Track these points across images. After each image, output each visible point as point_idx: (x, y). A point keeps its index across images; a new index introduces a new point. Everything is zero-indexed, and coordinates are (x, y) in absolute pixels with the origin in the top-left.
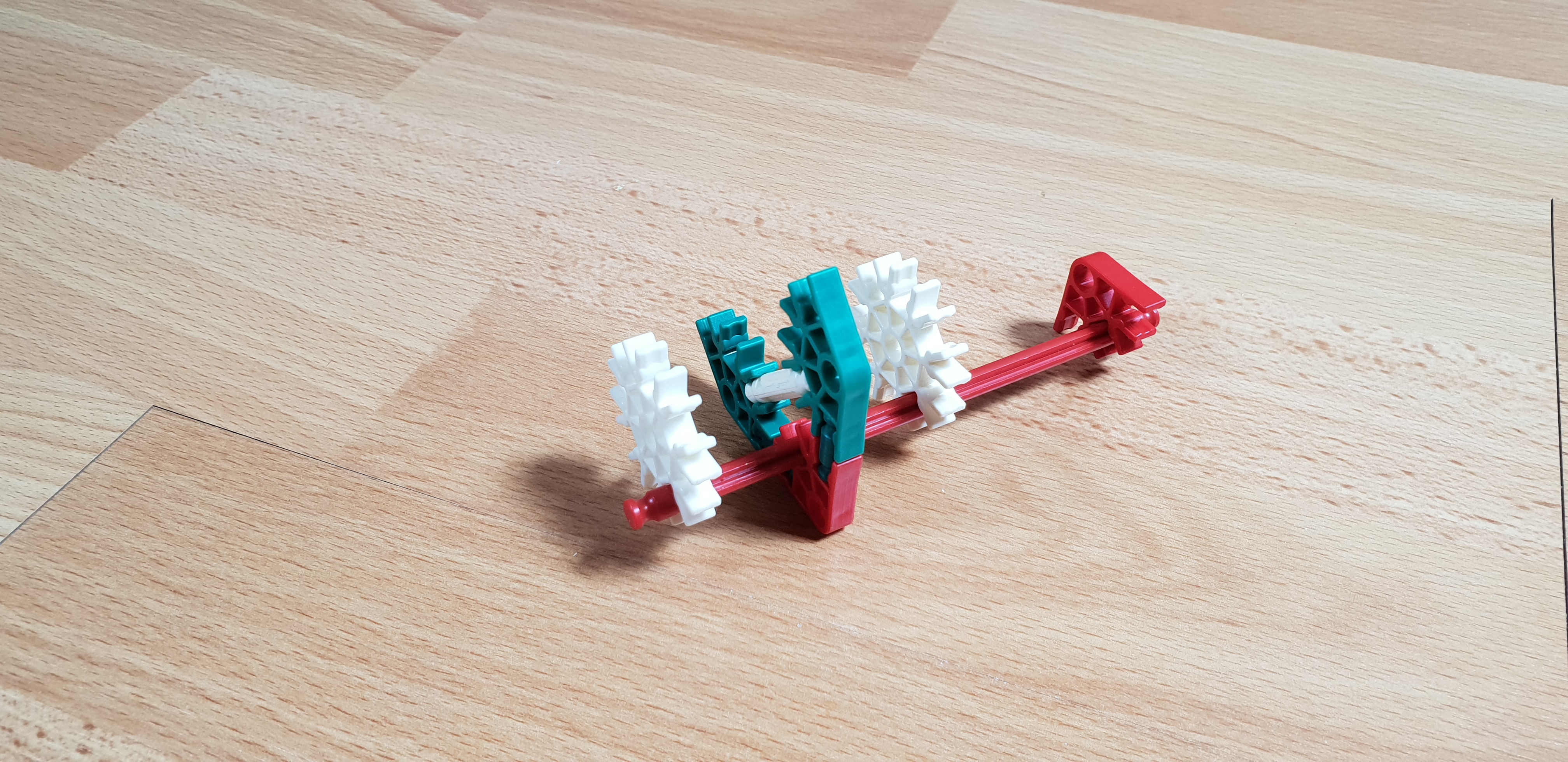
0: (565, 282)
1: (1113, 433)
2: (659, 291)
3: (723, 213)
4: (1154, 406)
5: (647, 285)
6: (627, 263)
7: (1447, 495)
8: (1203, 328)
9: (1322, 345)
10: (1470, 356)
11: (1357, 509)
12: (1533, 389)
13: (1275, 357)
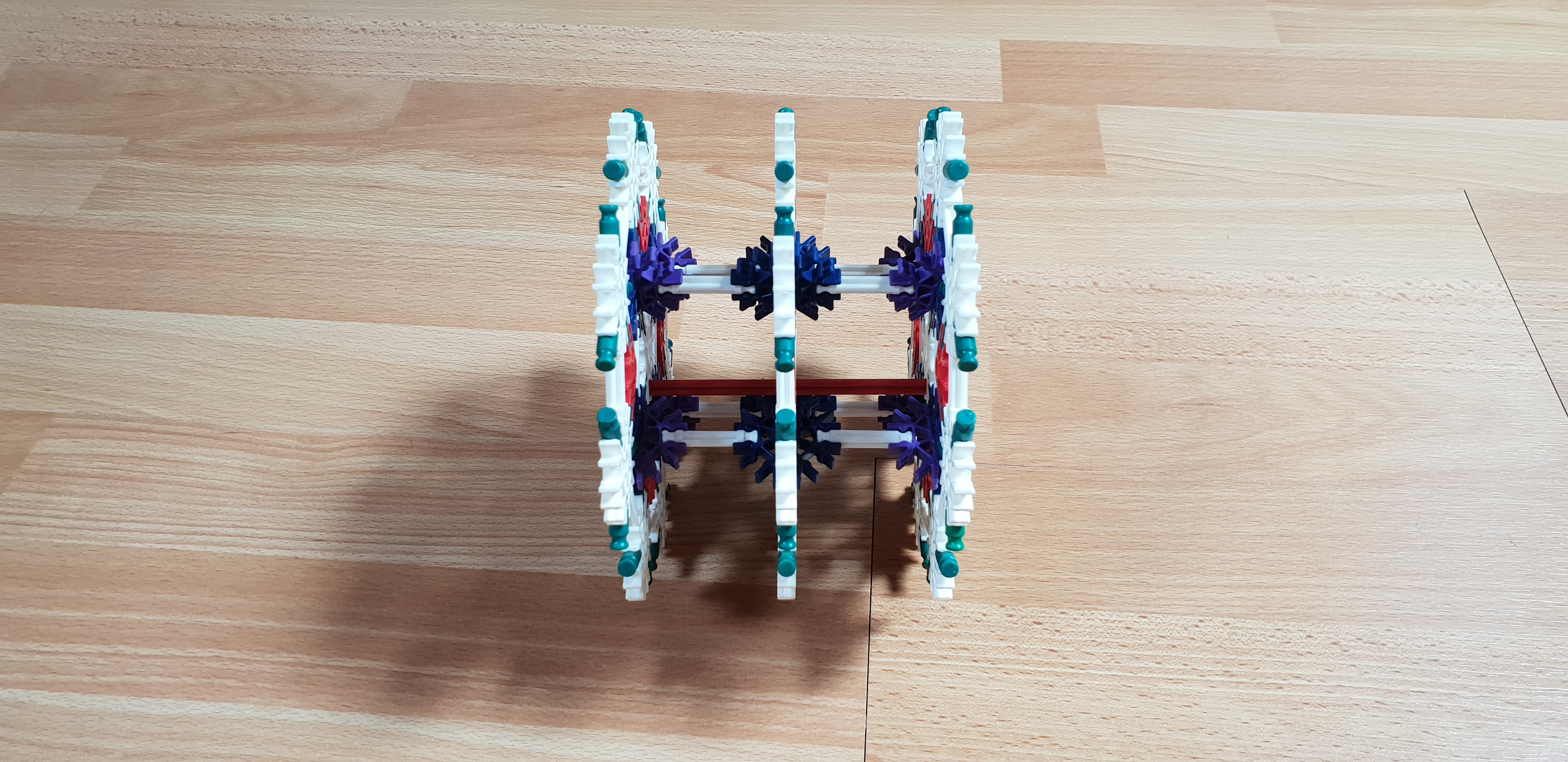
0: (1024, 342)
1: (1340, 361)
2: (1076, 337)
3: (1073, 283)
4: (1349, 344)
5: (1066, 334)
6: (1046, 324)
7: (1491, 358)
8: (1346, 298)
9: (1403, 295)
10: (1467, 285)
11: (1458, 373)
12: (1502, 297)
13: (1386, 306)
